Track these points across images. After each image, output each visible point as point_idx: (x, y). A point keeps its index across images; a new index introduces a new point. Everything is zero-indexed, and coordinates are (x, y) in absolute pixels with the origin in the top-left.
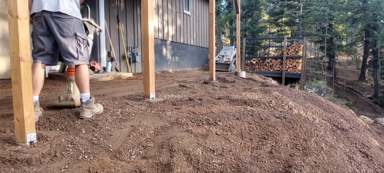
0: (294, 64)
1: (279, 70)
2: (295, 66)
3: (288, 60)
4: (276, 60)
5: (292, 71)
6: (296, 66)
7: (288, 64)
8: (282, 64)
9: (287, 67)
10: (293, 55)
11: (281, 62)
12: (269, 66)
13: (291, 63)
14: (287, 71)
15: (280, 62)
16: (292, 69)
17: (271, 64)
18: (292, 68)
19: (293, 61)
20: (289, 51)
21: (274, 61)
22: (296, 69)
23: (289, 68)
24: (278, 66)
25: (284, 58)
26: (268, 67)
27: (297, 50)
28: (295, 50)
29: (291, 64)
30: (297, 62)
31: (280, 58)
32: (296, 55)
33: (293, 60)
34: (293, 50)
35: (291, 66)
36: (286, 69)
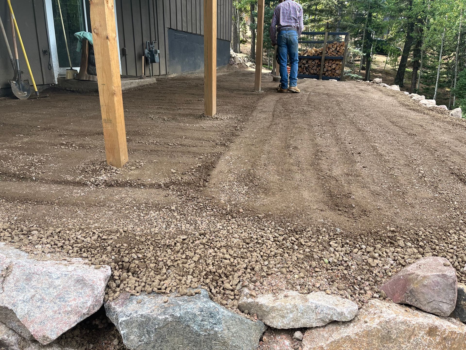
0: (334, 66)
1: (316, 73)
2: (334, 69)
3: (327, 61)
4: (313, 61)
5: (331, 75)
7: (326, 67)
8: (319, 65)
9: (325, 70)
10: (333, 55)
11: (319, 63)
12: (305, 68)
13: (330, 65)
14: (324, 74)
15: (318, 63)
16: (330, 72)
17: (307, 65)
18: (331, 71)
19: (333, 63)
20: (329, 50)
21: (310, 61)
22: (335, 72)
23: (327, 71)
24: (315, 67)
25: (323, 58)
26: (303, 69)
27: (338, 48)
28: (336, 48)
29: (330, 67)
30: (337, 64)
31: (318, 59)
32: (337, 55)
33: (333, 61)
34: (334, 49)
35: (330, 68)
36: (324, 72)
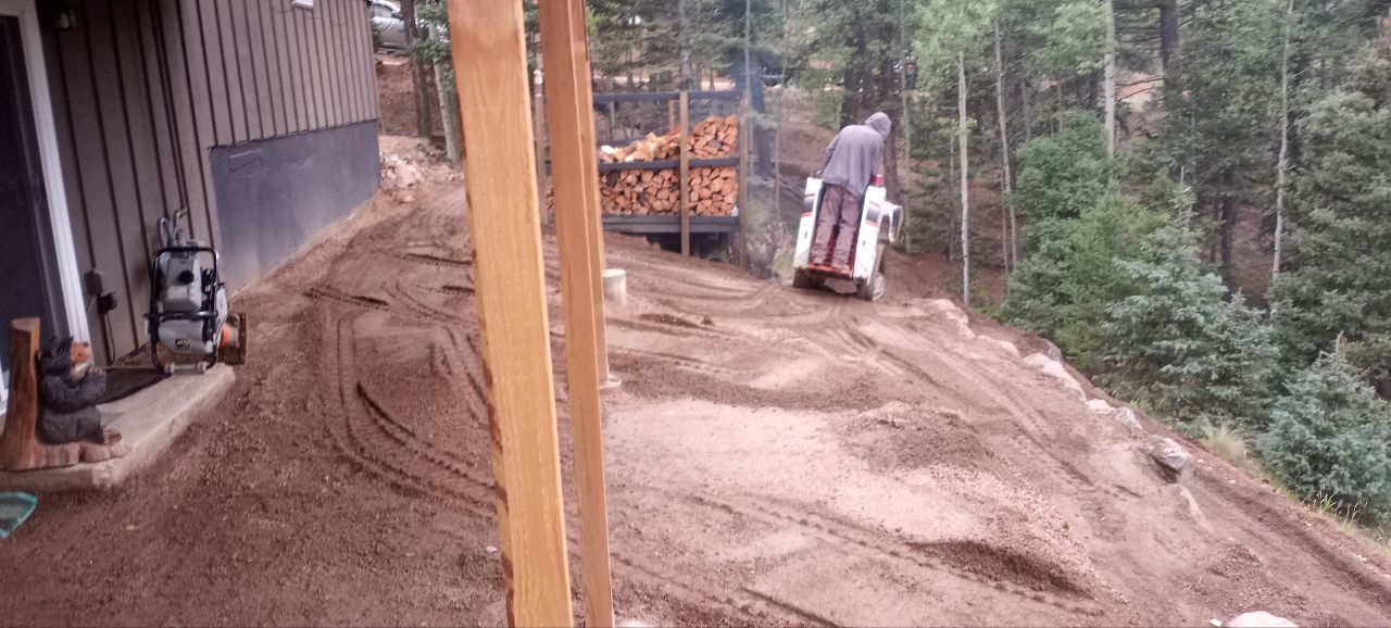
0: (717, 185)
1: (668, 208)
2: (719, 192)
3: (697, 171)
4: (655, 174)
5: (712, 210)
6: (723, 193)
7: (696, 188)
8: (676, 186)
9: (694, 196)
10: (710, 153)
11: (674, 179)
12: (635, 196)
13: (706, 182)
14: (694, 208)
15: (670, 179)
16: (709, 202)
17: (639, 189)
18: (711, 198)
19: (713, 175)
20: (696, 141)
21: (647, 177)
22: (722, 201)
23: (700, 199)
24: (664, 194)
25: (684, 166)
26: (631, 199)
27: (721, 135)
28: (716, 136)
29: (707, 187)
30: (725, 179)
31: (667, 168)
32: (720, 154)
33: (713, 170)
34: (710, 138)
35: (706, 193)
36: (692, 205)
